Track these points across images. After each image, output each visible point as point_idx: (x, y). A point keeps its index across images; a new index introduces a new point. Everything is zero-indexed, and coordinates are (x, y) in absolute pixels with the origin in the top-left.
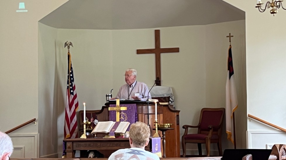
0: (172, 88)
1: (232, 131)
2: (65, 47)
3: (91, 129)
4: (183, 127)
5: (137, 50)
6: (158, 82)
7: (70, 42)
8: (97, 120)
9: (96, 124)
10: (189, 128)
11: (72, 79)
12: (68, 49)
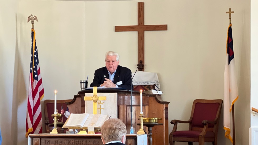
0: (159, 75)
1: (230, 127)
2: (28, 21)
3: (61, 123)
4: (172, 123)
5: (116, 27)
6: (141, 67)
7: (34, 16)
8: (69, 111)
9: (67, 117)
10: (178, 123)
11: (36, 61)
12: (33, 24)
